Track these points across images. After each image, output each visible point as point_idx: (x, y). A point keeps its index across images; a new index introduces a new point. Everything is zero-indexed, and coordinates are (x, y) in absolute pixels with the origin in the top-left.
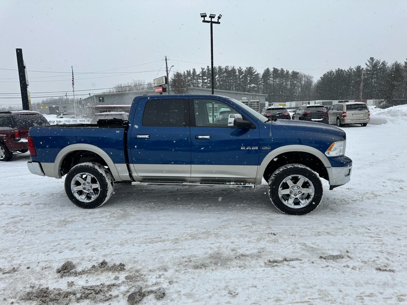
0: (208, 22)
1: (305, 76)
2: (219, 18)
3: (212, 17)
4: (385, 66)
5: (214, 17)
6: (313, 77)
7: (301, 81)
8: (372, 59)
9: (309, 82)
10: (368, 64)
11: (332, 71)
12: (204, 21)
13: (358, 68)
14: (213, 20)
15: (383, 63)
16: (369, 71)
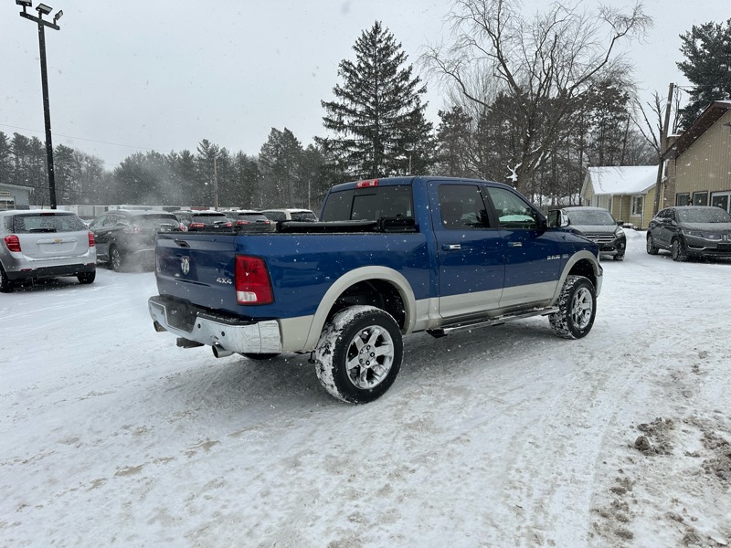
0: (31, 18)
1: (87, 158)
2: (57, 16)
3: (43, 10)
4: (225, 155)
5: (47, 13)
6: (103, 162)
7: (79, 165)
8: (206, 142)
9: (95, 168)
10: (201, 149)
11: (141, 155)
12: (24, 14)
13: (186, 154)
14: (44, 17)
15: (222, 151)
16: (202, 160)
